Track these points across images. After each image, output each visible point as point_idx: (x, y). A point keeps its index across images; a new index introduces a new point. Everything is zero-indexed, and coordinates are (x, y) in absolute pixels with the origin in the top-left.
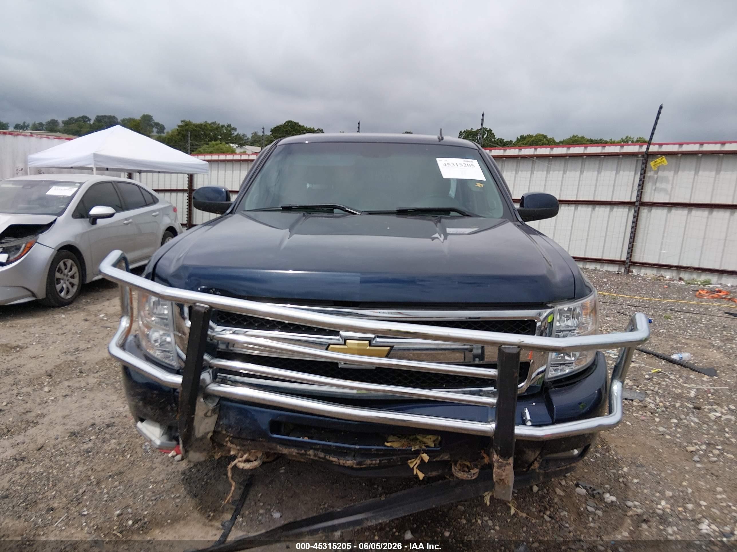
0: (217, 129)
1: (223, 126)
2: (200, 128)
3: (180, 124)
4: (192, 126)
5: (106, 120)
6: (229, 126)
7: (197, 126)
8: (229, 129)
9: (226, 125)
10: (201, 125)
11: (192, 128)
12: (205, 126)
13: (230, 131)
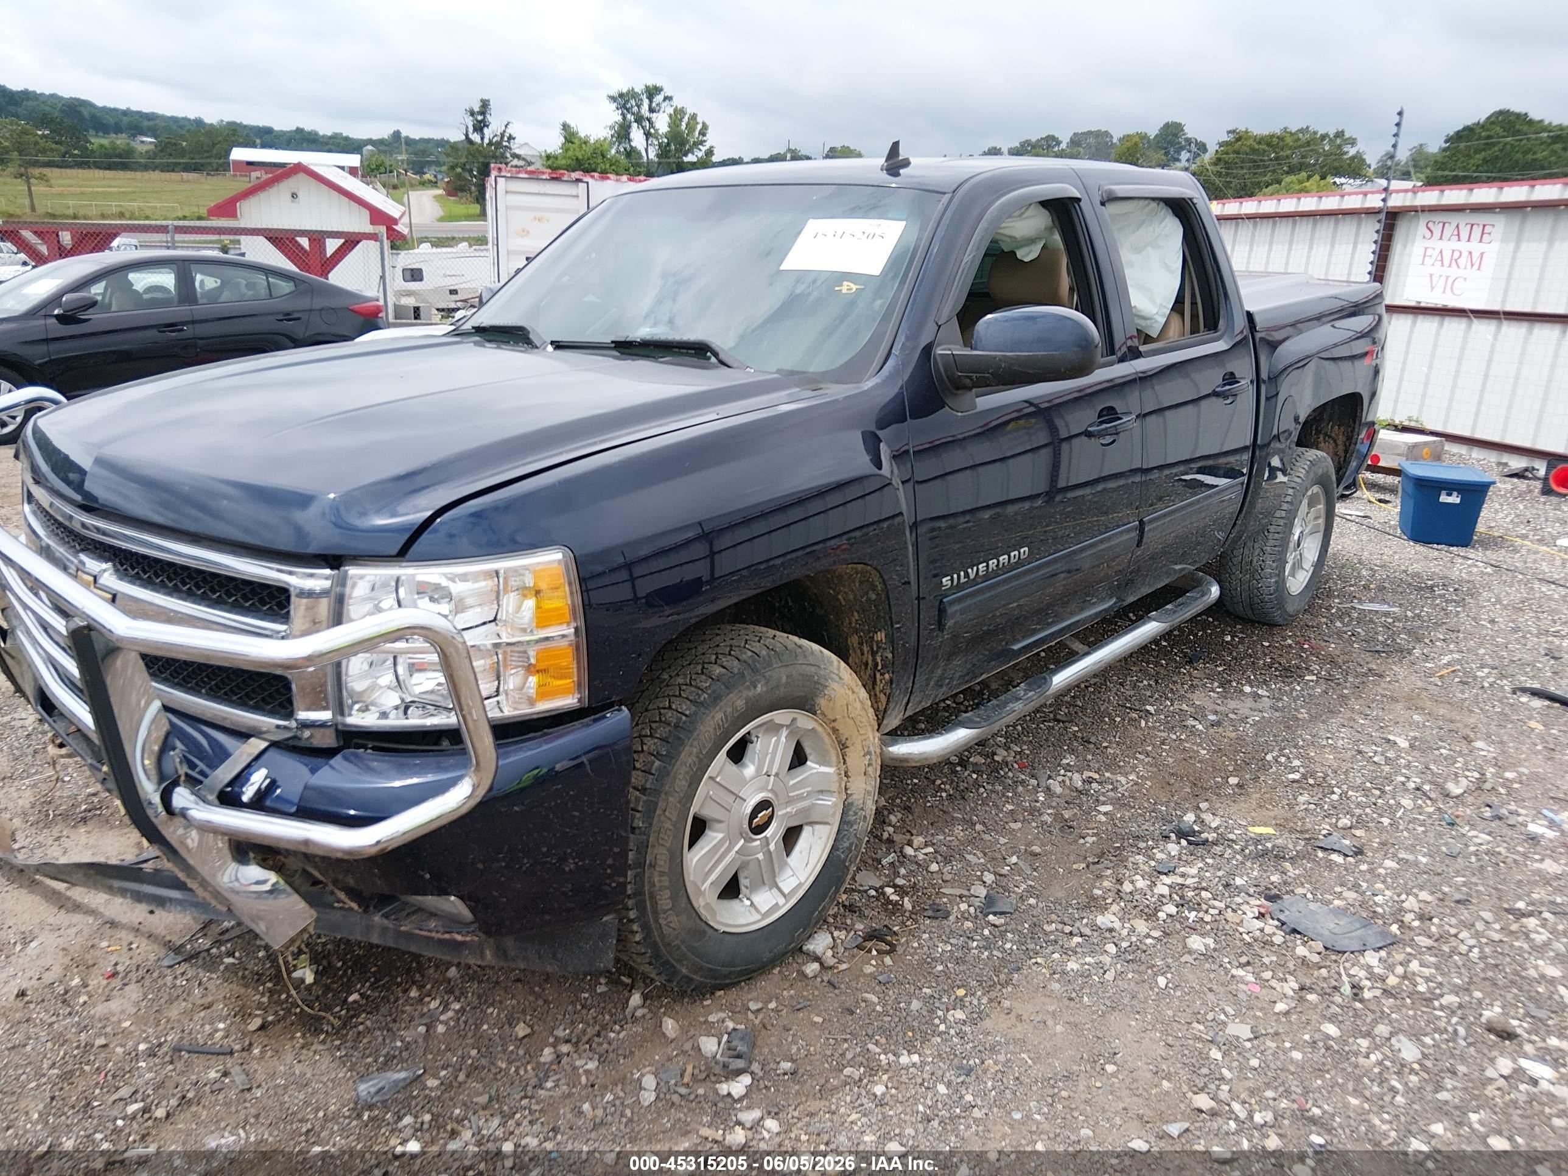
0: (1308, 143)
1: (1324, 137)
2: (1269, 145)
3: (1225, 138)
4: (1251, 141)
5: (1092, 140)
6: (1340, 134)
7: (1260, 140)
8: (1338, 141)
9: (1332, 133)
10: (1272, 136)
11: (1250, 146)
12: (1281, 139)
13: (1339, 146)
